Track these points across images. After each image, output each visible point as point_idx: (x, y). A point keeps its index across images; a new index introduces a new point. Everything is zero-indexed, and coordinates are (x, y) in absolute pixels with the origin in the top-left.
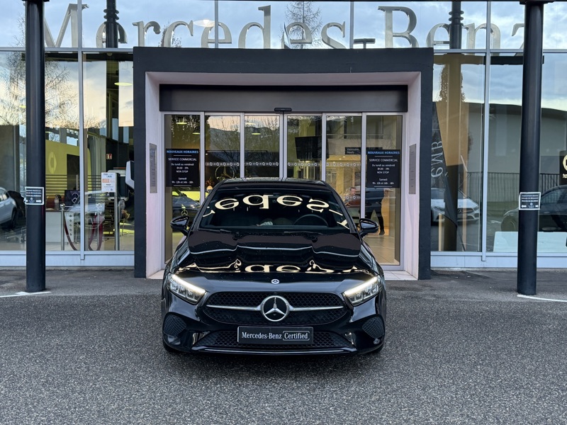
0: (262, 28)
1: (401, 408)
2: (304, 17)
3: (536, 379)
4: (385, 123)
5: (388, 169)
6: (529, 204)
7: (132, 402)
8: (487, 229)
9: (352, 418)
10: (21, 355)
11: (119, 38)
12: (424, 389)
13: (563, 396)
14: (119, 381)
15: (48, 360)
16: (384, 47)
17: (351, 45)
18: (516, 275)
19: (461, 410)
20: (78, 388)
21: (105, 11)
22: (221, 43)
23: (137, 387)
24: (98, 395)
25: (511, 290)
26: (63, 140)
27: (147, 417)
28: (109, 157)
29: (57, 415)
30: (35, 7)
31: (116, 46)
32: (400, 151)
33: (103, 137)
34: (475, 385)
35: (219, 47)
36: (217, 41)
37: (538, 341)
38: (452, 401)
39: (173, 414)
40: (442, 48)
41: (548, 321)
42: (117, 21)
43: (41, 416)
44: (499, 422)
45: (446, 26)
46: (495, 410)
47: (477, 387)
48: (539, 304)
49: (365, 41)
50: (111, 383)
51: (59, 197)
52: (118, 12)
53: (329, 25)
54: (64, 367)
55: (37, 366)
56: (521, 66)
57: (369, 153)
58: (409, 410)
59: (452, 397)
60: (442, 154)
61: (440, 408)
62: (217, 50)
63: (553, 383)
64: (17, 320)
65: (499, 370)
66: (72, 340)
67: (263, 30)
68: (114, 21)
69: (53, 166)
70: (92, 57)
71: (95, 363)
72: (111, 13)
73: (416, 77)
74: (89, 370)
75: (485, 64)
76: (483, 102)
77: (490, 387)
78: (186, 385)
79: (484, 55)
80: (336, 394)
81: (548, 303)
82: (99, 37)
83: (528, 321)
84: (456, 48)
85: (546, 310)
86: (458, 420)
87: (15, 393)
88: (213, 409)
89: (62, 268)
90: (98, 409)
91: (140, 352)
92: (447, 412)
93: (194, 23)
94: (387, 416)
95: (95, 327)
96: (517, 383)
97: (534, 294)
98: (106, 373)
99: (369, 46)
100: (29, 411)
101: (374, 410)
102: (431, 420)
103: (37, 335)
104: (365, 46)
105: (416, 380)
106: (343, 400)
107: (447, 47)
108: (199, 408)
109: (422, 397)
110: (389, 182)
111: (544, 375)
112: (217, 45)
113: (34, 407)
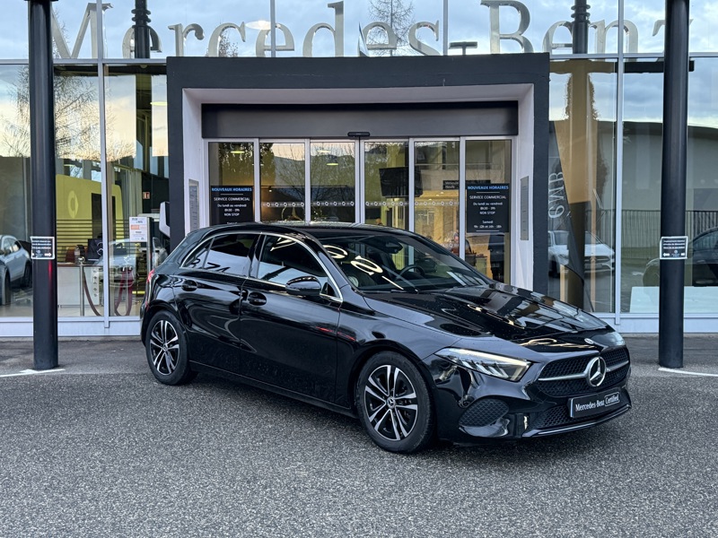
0: (333, 30)
1: (499, 518)
2: (392, 15)
3: (677, 477)
4: (494, 149)
5: (494, 208)
6: (672, 251)
7: (157, 512)
8: (622, 284)
9: (436, 531)
10: (21, 451)
11: (151, 45)
12: (530, 492)
13: (710, 500)
14: (142, 484)
15: (54, 457)
16: (489, 53)
17: (445, 51)
18: (657, 343)
19: (576, 520)
20: (90, 493)
21: (133, 11)
22: (279, 50)
23: (164, 492)
24: (114, 503)
25: (650, 362)
26: (87, 176)
27: (173, 531)
28: (147, 196)
29: (60, 530)
30: (41, 8)
31: (147, 56)
32: (509, 185)
33: (138, 170)
34: (597, 487)
35: (277, 56)
36: (274, 49)
37: (682, 428)
38: (565, 507)
39: (207, 527)
40: (563, 52)
41: (696, 402)
42: (149, 24)
43: (41, 531)
44: (625, 535)
45: (567, 24)
46: (621, 519)
47: (599, 489)
48: (686, 380)
49: (464, 45)
50: (131, 487)
51: (81, 247)
52: (149, 13)
53: (419, 25)
54: (73, 467)
55: (40, 466)
56: (662, 75)
57: (469, 188)
58: (511, 521)
59: (566, 502)
60: (562, 188)
61: (550, 517)
62: (274, 60)
63: (697, 483)
64: (19, 406)
65: (630, 466)
66: (86, 432)
67: (334, 32)
68: (145, 24)
69: (73, 209)
70: (116, 70)
71: (113, 461)
72: (141, 14)
73: (527, 92)
74: (104, 470)
75: (617, 71)
76: (614, 120)
77: (616, 489)
78: (226, 490)
79: (615, 61)
80: (418, 499)
81: (699, 378)
82: (126, 44)
83: (670, 402)
84: (580, 52)
85: (695, 388)
86: (572, 532)
87: (10, 501)
88: (259, 519)
89: (82, 339)
90: (112, 521)
91: (172, 447)
92: (558, 522)
93: (247, 25)
94: (481, 528)
95: (117, 415)
96: (652, 483)
97: (680, 366)
98: (127, 474)
99: (470, 52)
100: (25, 524)
101: (465, 520)
102: (538, 533)
103: (43, 425)
104: (464, 51)
105: (521, 480)
106: (427, 507)
107: (569, 51)
108: (241, 519)
109: (528, 503)
110: (494, 224)
111: (687, 473)
112: (273, 53)
113: (32, 519)
